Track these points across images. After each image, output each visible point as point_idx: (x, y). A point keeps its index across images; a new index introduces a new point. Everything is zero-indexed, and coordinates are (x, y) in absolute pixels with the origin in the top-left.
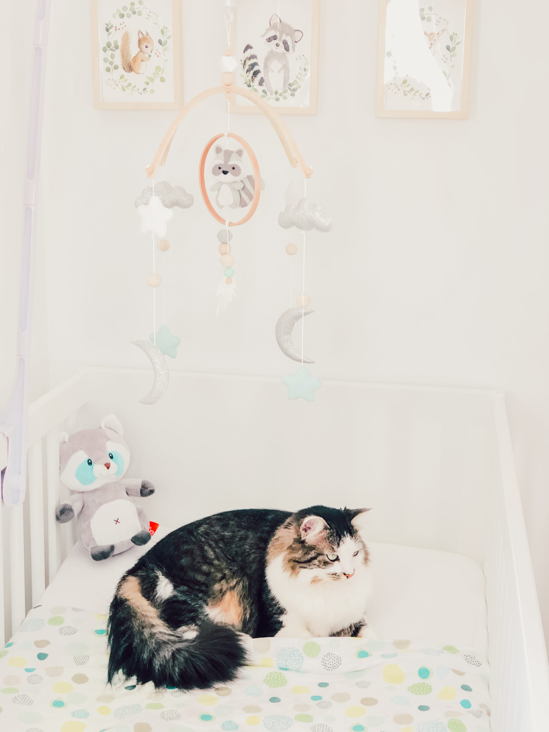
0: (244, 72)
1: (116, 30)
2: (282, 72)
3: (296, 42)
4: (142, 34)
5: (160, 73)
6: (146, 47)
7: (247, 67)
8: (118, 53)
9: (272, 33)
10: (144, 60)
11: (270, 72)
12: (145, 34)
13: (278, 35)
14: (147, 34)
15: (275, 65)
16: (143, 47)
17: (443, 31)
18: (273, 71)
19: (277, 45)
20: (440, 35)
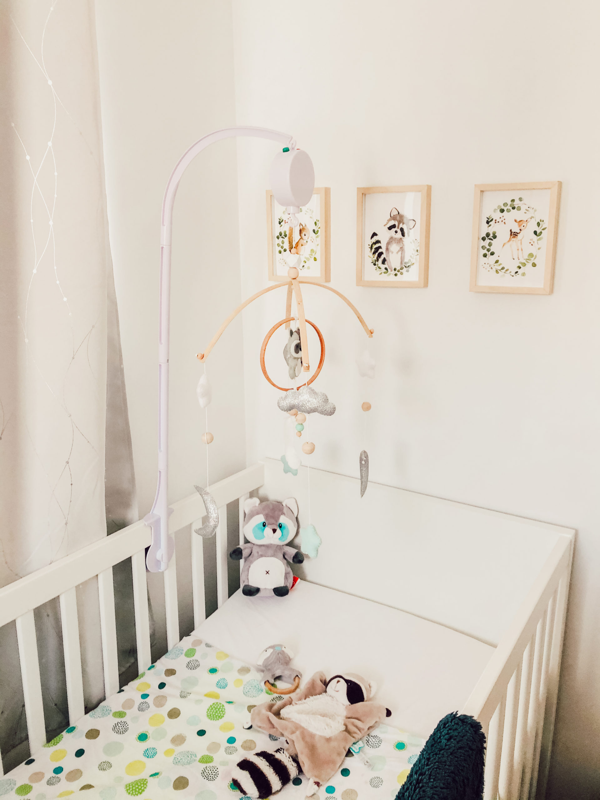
0: (371, 254)
1: (285, 223)
2: (400, 253)
3: (411, 229)
4: (302, 225)
5: (314, 254)
6: (305, 235)
7: (373, 250)
8: (286, 240)
9: (392, 223)
10: (303, 244)
11: (390, 253)
12: (304, 225)
13: (396, 223)
14: (306, 226)
15: (394, 247)
16: (303, 235)
17: (531, 218)
18: (392, 253)
19: (396, 232)
20: (528, 222)
